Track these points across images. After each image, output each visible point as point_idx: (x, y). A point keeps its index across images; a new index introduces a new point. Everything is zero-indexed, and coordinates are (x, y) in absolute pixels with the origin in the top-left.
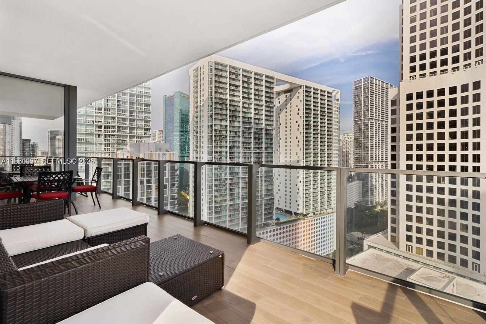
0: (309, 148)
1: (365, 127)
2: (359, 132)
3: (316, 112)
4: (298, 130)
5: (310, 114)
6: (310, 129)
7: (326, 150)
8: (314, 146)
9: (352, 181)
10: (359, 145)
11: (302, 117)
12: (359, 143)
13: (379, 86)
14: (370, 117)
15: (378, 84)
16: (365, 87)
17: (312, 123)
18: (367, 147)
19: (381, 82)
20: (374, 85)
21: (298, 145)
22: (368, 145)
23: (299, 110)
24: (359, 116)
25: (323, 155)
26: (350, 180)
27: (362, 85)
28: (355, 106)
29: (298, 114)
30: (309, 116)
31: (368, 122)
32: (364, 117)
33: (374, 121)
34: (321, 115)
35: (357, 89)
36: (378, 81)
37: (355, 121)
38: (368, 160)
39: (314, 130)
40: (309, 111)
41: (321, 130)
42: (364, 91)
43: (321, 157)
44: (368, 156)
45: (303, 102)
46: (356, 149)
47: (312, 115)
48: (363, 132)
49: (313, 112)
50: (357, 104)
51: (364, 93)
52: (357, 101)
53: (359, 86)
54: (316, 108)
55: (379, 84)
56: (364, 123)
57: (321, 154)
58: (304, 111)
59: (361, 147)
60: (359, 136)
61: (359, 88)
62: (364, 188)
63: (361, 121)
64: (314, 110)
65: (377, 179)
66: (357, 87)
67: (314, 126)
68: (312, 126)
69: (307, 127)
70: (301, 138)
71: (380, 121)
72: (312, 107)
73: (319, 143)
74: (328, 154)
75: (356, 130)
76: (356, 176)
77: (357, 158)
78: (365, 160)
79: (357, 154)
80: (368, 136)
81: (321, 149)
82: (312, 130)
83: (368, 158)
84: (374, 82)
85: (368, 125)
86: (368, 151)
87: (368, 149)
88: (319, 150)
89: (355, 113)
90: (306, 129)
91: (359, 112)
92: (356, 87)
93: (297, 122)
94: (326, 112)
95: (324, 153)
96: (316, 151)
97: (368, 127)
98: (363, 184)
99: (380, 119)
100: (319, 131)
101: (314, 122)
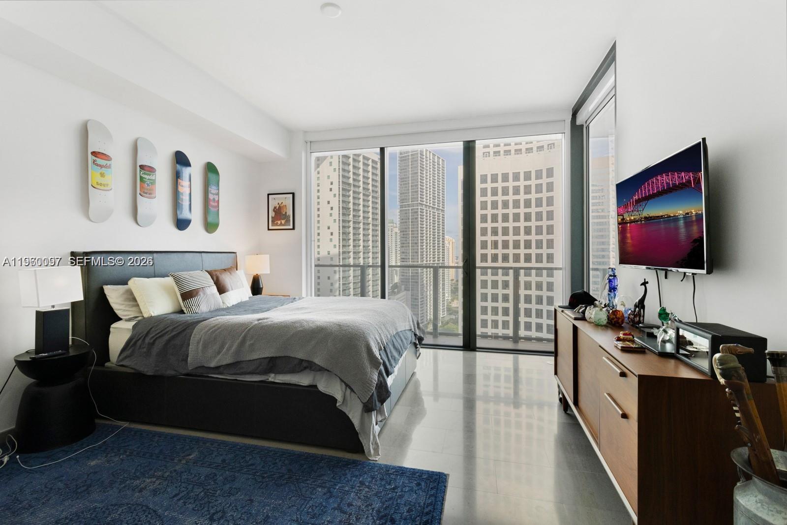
0: (348, 244)
1: (413, 216)
2: (406, 222)
3: (357, 190)
4: (331, 215)
5: (349, 191)
6: (349, 215)
7: (370, 247)
8: (354, 240)
9: (399, 292)
10: (406, 240)
11: (337, 195)
12: (406, 238)
13: (430, 159)
14: (419, 202)
15: (428, 156)
16: (413, 158)
17: (351, 205)
18: (416, 244)
19: (431, 154)
20: (424, 157)
21: (331, 240)
22: (418, 240)
23: (332, 183)
24: (406, 199)
25: (366, 255)
26: (396, 290)
27: (409, 156)
28: (401, 185)
29: (331, 190)
30: (347, 194)
31: (418, 209)
32: (412, 202)
33: (424, 207)
34: (364, 195)
35: (404, 160)
36: (428, 152)
37: (401, 207)
38: (418, 262)
39: (354, 216)
40: (347, 187)
41: (364, 217)
42: (411, 165)
43: (364, 258)
44: (418, 256)
45: (339, 172)
46: (403, 247)
47: (351, 193)
48: (412, 222)
49: (352, 188)
50: (403, 181)
51: (411, 168)
52: (403, 178)
53: (406, 156)
54: (356, 184)
55: (430, 156)
56: (412, 210)
57: (364, 253)
58: (341, 187)
59: (409, 243)
60: (406, 228)
61: (406, 160)
62: (413, 302)
63: (409, 207)
64: (354, 186)
65: (428, 288)
66: (404, 157)
67: (354, 210)
68: (352, 209)
69: (345, 211)
70: (335, 228)
71: (431, 208)
72: (351, 181)
73: (361, 236)
74: (373, 253)
75: (402, 219)
76: (403, 285)
77: (404, 258)
78: (413, 262)
79: (403, 253)
80: (418, 228)
81: (364, 246)
82: (351, 216)
83: (418, 259)
84: (424, 154)
85: (417, 212)
86: (418, 249)
87: (418, 246)
88: (361, 247)
89: (401, 194)
90: (344, 214)
91: (406, 193)
92: (401, 157)
93: (329, 202)
94: (371, 191)
95: (368, 253)
96: (357, 248)
97: (418, 215)
98: (412, 295)
99: (431, 205)
100: (361, 218)
101: (354, 204)
